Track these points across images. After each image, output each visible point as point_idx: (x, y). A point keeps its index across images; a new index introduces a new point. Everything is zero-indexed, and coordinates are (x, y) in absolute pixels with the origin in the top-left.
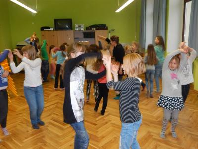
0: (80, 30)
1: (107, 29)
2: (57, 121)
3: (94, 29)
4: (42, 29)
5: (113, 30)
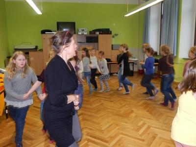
0: (83, 34)
1: (110, 33)
2: (95, 138)
3: (98, 33)
4: (43, 32)
5: (116, 35)
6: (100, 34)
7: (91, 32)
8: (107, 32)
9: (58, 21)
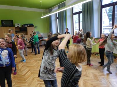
0: (18, 27)
1: (33, 26)
5: (36, 27)
6: (28, 26)
7: (22, 26)
8: (31, 25)
9: (2, 19)
